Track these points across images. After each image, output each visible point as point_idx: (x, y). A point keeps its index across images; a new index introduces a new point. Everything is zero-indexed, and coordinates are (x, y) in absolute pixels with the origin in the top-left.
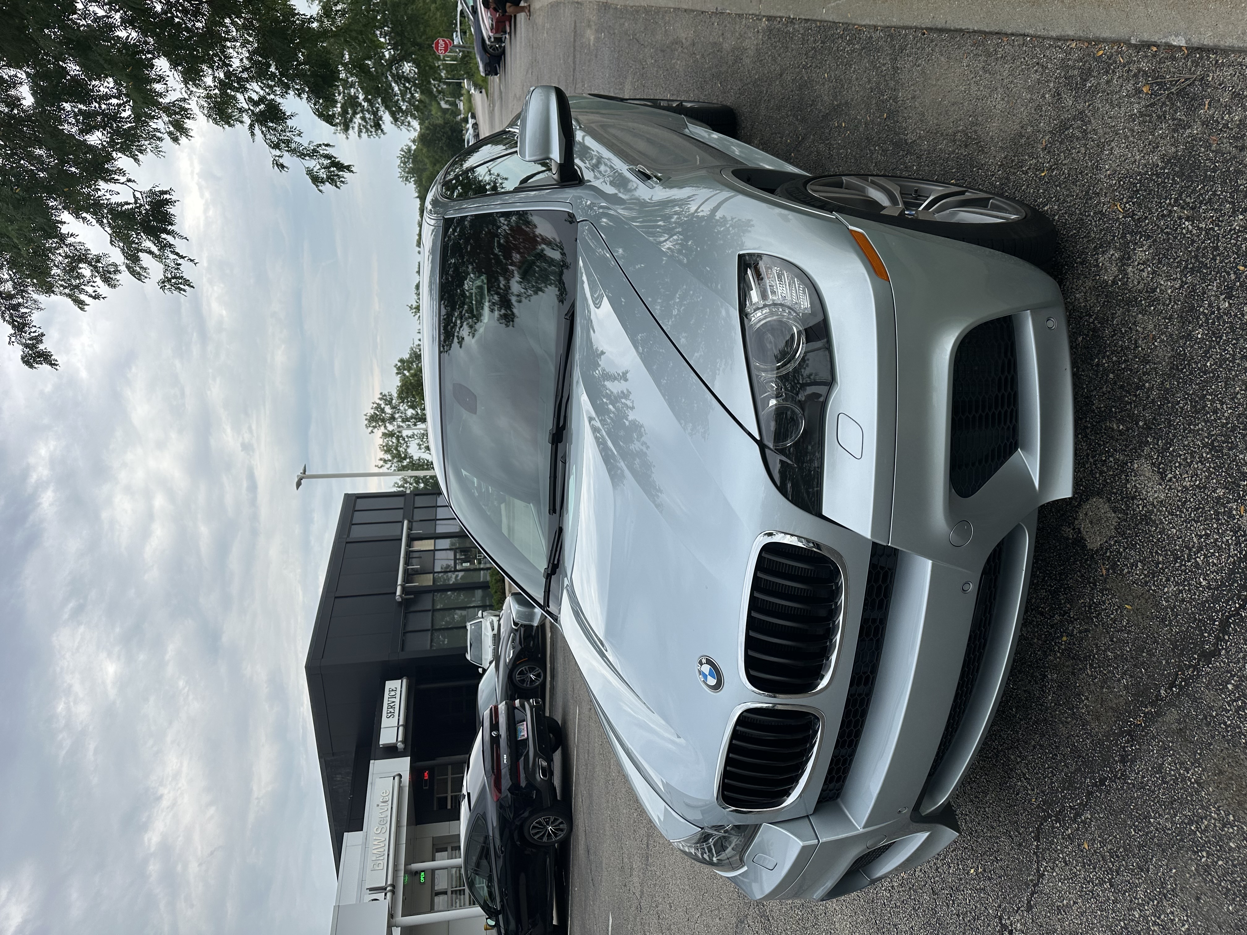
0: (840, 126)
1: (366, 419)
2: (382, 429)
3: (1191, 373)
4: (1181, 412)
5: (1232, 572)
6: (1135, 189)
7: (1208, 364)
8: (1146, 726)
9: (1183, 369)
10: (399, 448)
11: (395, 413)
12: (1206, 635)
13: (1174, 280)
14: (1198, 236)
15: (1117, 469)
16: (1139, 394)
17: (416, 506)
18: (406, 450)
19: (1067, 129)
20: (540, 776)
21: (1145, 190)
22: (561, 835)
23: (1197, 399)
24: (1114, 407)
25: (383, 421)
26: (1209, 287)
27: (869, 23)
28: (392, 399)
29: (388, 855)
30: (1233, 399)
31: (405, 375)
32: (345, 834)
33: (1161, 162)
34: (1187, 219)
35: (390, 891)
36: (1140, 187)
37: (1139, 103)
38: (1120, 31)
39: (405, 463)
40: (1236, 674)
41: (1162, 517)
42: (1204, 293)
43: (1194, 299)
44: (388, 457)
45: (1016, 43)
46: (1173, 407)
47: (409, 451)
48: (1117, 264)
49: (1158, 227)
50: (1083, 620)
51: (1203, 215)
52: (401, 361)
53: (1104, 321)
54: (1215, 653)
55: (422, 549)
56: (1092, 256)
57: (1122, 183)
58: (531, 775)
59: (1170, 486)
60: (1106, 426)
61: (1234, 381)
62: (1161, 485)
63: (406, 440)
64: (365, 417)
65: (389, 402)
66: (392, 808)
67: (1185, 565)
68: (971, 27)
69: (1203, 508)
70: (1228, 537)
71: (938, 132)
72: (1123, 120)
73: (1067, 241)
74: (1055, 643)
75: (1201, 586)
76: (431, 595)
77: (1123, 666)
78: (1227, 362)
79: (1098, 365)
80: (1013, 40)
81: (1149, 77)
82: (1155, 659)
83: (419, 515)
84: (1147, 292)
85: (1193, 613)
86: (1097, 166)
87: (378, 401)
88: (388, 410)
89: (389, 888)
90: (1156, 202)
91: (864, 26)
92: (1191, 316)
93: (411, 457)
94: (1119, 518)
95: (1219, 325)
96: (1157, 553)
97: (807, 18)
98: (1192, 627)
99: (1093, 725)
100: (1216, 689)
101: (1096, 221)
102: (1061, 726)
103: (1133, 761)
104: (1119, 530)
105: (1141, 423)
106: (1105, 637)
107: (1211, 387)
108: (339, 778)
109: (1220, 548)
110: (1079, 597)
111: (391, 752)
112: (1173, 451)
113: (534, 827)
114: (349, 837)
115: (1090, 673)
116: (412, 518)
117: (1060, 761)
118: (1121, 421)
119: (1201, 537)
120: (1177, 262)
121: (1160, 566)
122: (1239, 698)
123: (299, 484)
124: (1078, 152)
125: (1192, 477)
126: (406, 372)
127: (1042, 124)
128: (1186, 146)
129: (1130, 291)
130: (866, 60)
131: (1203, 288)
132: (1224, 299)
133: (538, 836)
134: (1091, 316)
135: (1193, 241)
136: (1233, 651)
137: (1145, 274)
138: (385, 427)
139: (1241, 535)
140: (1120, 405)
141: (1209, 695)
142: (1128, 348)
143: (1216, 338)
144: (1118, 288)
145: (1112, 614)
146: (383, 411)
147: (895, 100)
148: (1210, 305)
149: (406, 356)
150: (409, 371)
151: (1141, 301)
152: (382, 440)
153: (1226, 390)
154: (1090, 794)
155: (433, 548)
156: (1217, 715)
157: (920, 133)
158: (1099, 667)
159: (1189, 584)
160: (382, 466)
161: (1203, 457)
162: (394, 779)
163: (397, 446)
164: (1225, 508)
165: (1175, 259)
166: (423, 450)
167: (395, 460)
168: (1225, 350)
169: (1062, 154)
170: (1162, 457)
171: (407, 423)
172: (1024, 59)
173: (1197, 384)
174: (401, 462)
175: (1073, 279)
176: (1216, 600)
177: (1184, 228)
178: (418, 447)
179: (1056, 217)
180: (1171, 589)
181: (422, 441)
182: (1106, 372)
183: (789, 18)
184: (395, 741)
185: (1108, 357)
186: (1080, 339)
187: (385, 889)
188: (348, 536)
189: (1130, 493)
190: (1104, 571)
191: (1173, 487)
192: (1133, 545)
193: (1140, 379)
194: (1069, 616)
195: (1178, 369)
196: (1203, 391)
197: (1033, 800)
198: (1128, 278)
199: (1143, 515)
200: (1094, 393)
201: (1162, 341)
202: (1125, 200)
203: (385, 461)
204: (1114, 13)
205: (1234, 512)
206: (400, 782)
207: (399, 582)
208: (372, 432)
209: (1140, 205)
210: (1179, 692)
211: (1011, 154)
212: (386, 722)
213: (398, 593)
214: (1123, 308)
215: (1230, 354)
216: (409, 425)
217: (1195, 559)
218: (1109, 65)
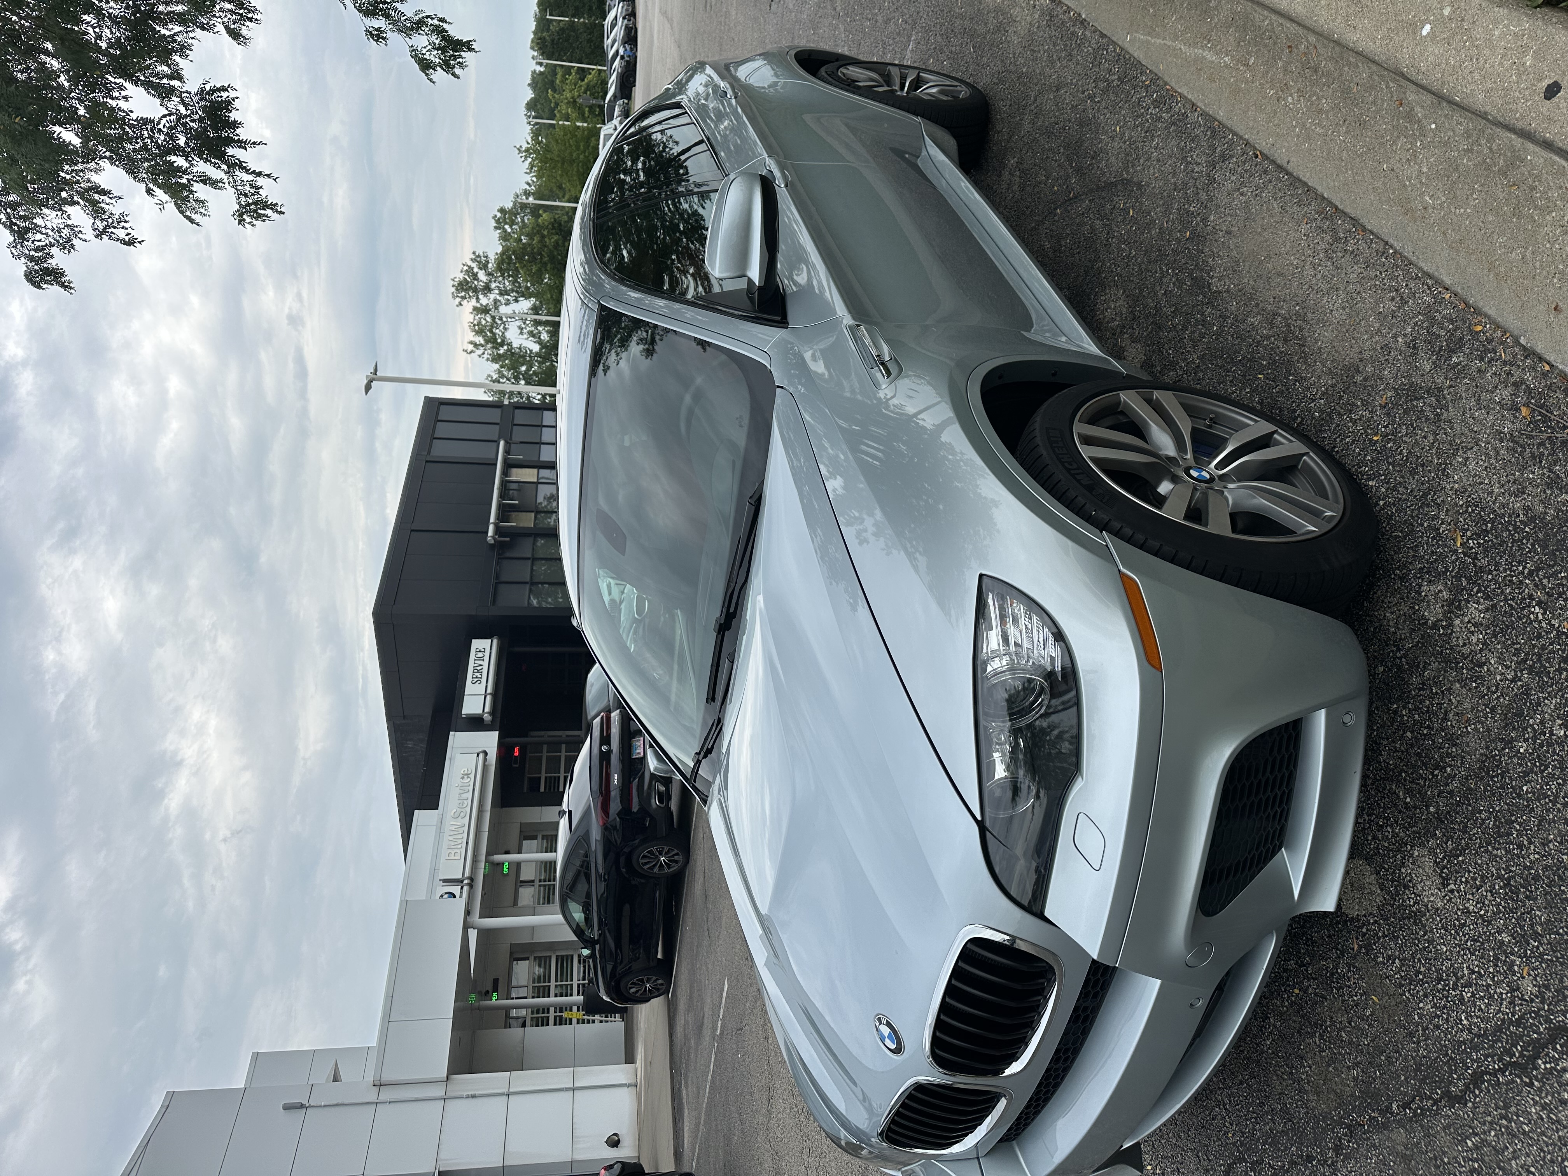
0: (1126, 210)
1: (453, 286)
2: (473, 302)
3: (1502, 787)
4: (1481, 825)
5: (1498, 1029)
6: (1484, 528)
7: (1525, 788)
8: (1369, 1132)
9: (1494, 777)
10: (494, 330)
11: (490, 281)
12: (1455, 1076)
13: (1508, 667)
14: (1547, 633)
15: (1394, 844)
16: (1437, 776)
17: (515, 422)
18: (503, 333)
19: (1416, 399)
20: (656, 802)
21: (1496, 538)
22: (675, 868)
23: (1503, 820)
24: (1405, 772)
25: (475, 290)
26: (1546, 701)
27: (1186, 94)
28: (488, 262)
29: (467, 843)
30: (1543, 845)
31: (505, 231)
32: (416, 811)
33: (1524, 514)
34: (1539, 604)
35: (467, 884)
36: (1491, 529)
37: (1513, 423)
38: (1511, 321)
39: (502, 351)
40: (1477, 1134)
41: (1434, 924)
42: (1539, 704)
43: (1525, 704)
44: (480, 340)
45: (1374, 246)
46: (1473, 813)
47: (508, 335)
48: (1443, 606)
49: (1502, 592)
50: (1322, 984)
51: (1559, 611)
52: (502, 210)
53: (1414, 666)
54: (1461, 1100)
55: (522, 480)
56: (1415, 577)
57: (1470, 510)
58: (645, 800)
59: (1451, 898)
60: (1391, 788)
61: (1549, 824)
62: (1440, 890)
63: (504, 319)
64: (452, 282)
65: (484, 266)
66: (474, 789)
67: (1448, 991)
68: (1320, 190)
69: (1482, 944)
70: (1503, 989)
71: (1251, 299)
72: (1488, 432)
73: (1388, 539)
74: (1285, 990)
75: (1461, 1024)
76: (531, 539)
77: (1357, 1057)
78: (1547, 800)
79: (1395, 712)
80: (1372, 240)
81: (1533, 398)
82: (1393, 1069)
83: (519, 434)
84: (1471, 661)
85: (1445, 1046)
86: (1444, 469)
87: (470, 263)
88: (482, 276)
89: (466, 881)
90: (1507, 560)
91: (1179, 94)
92: (1517, 722)
93: (510, 344)
94: (1385, 899)
95: (1548, 752)
96: (1419, 960)
97: (1105, 32)
98: (1441, 1060)
99: (1312, 1098)
100: (1454, 1138)
101: (1428, 537)
102: (1275, 1078)
103: (1347, 1157)
104: (1382, 912)
105: (1432, 809)
106: (1343, 1016)
107: (1522, 816)
108: (410, 744)
109: (1491, 997)
110: (1322, 957)
111: (475, 724)
112: (1463, 861)
113: (644, 857)
114: (420, 816)
115: (1318, 1043)
116: (511, 439)
117: (1267, 1113)
118: (1408, 792)
119: (1473, 972)
120: (1516, 649)
121: (1421, 977)
122: (1476, 1160)
123: (368, 388)
124: (1425, 437)
125: (1477, 903)
126: (507, 227)
127: (1386, 372)
128: (1558, 514)
129: (1451, 648)
130: (1173, 142)
131: (1539, 698)
132: (1560, 725)
133: (648, 866)
134: (1399, 650)
135: (1539, 636)
136: (1482, 1110)
137: (1474, 639)
138: (478, 299)
139: (1518, 996)
140: (1412, 774)
141: (1444, 1139)
142: (1435, 714)
143: (1541, 765)
144: (1439, 635)
145: (1356, 996)
146: (475, 276)
147: (1205, 220)
148: (1542, 722)
149: (509, 205)
150: (511, 226)
151: (1462, 668)
152: (472, 316)
153: (1538, 830)
154: (1293, 1163)
155: (535, 480)
156: (1449, 1163)
157: (1229, 286)
158: (1330, 1042)
159: (1448, 1014)
160: (471, 352)
161: (1494, 888)
162: (478, 755)
163: (492, 327)
164: (1506, 957)
165: (1513, 644)
166: (525, 336)
167: (489, 346)
168: (1547, 784)
169: (1404, 427)
170: (1448, 861)
171: (506, 297)
172: (1381, 273)
173: (1508, 804)
174: (497, 349)
175: (1387, 591)
176: (1475, 1048)
177: (1533, 613)
178: (519, 331)
179: (1381, 503)
180: (1427, 1007)
181: (525, 323)
182: (1403, 727)
183: (1080, 15)
184: (481, 712)
185: (1410, 710)
186: (1381, 669)
187: (462, 882)
188: (429, 452)
189: (1403, 879)
190: (1356, 947)
191: (1453, 900)
192: (1394, 936)
193: (1441, 757)
194: (1307, 971)
195: (1488, 773)
196: (1511, 816)
197: (1230, 1135)
198: (1453, 632)
199: (1413, 912)
200: (1385, 743)
201: (1476, 730)
202: (1469, 534)
203: (476, 346)
204: (1507, 291)
205: (1516, 968)
206: (485, 760)
207: (492, 520)
208: (460, 304)
209: (1486, 550)
210: (1412, 1118)
211: (1340, 386)
212: (471, 688)
213: (490, 533)
214: (1439, 663)
215: (1552, 792)
216: (508, 300)
217: (1461, 991)
218: (1487, 351)
